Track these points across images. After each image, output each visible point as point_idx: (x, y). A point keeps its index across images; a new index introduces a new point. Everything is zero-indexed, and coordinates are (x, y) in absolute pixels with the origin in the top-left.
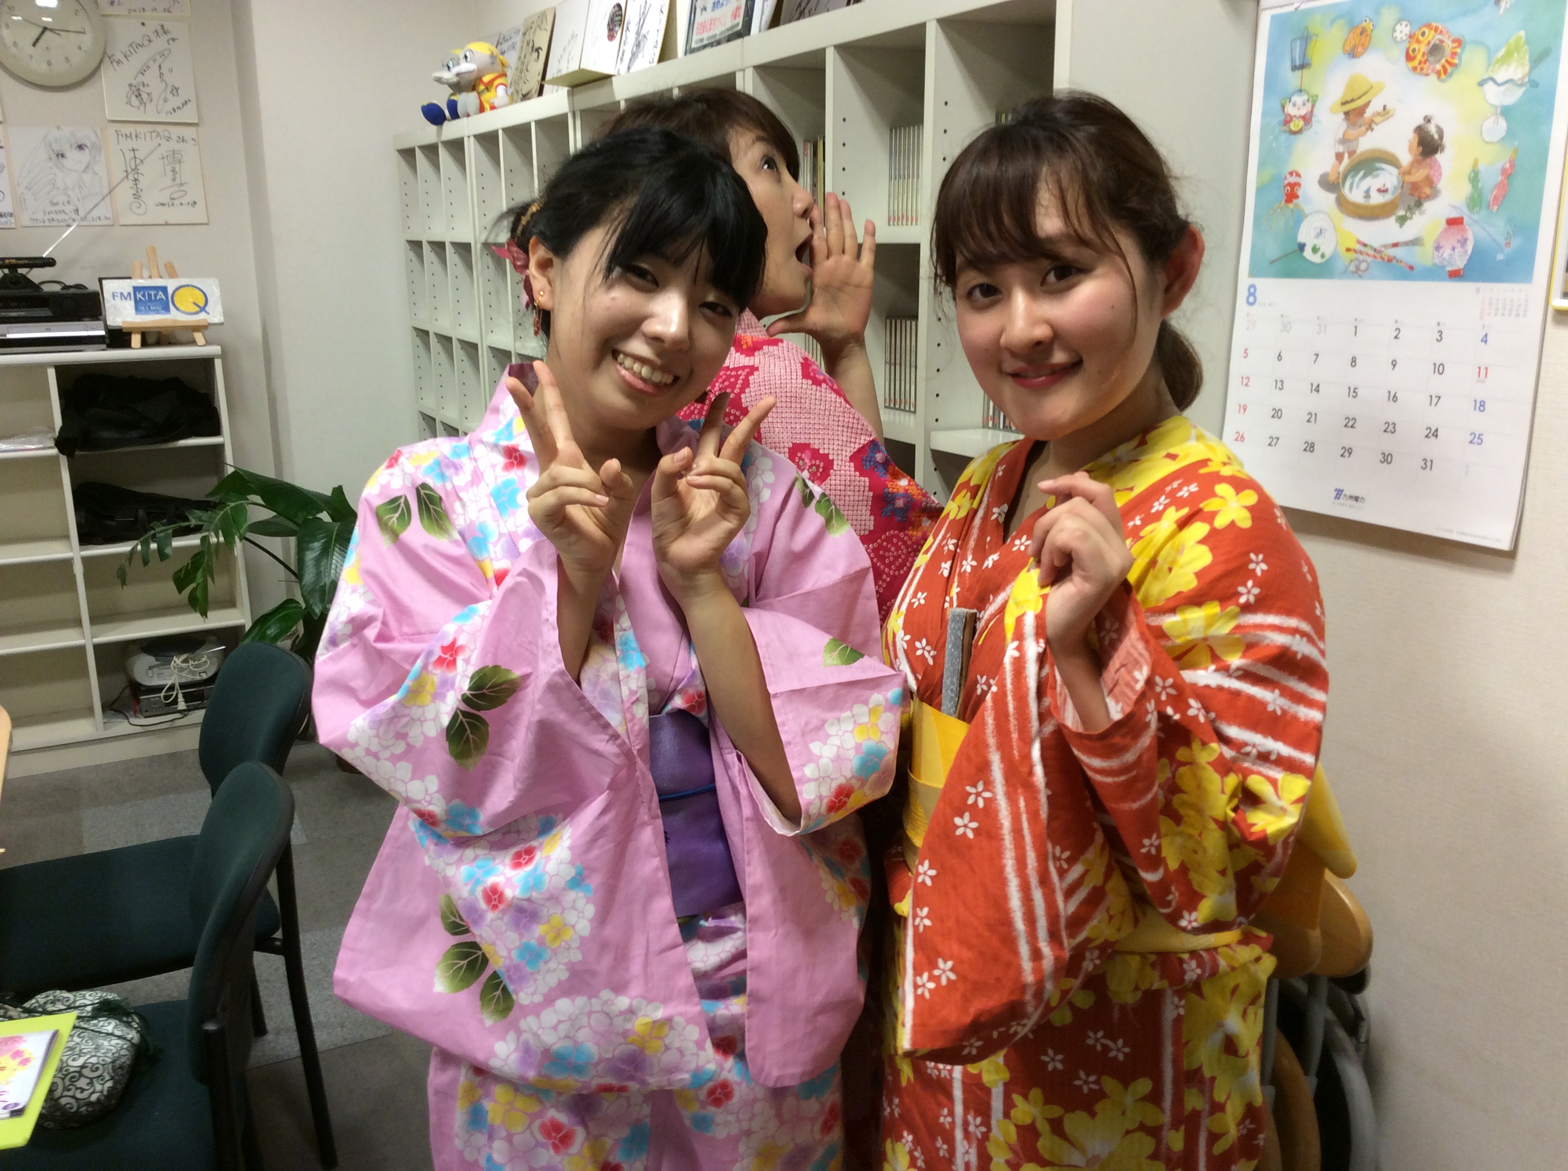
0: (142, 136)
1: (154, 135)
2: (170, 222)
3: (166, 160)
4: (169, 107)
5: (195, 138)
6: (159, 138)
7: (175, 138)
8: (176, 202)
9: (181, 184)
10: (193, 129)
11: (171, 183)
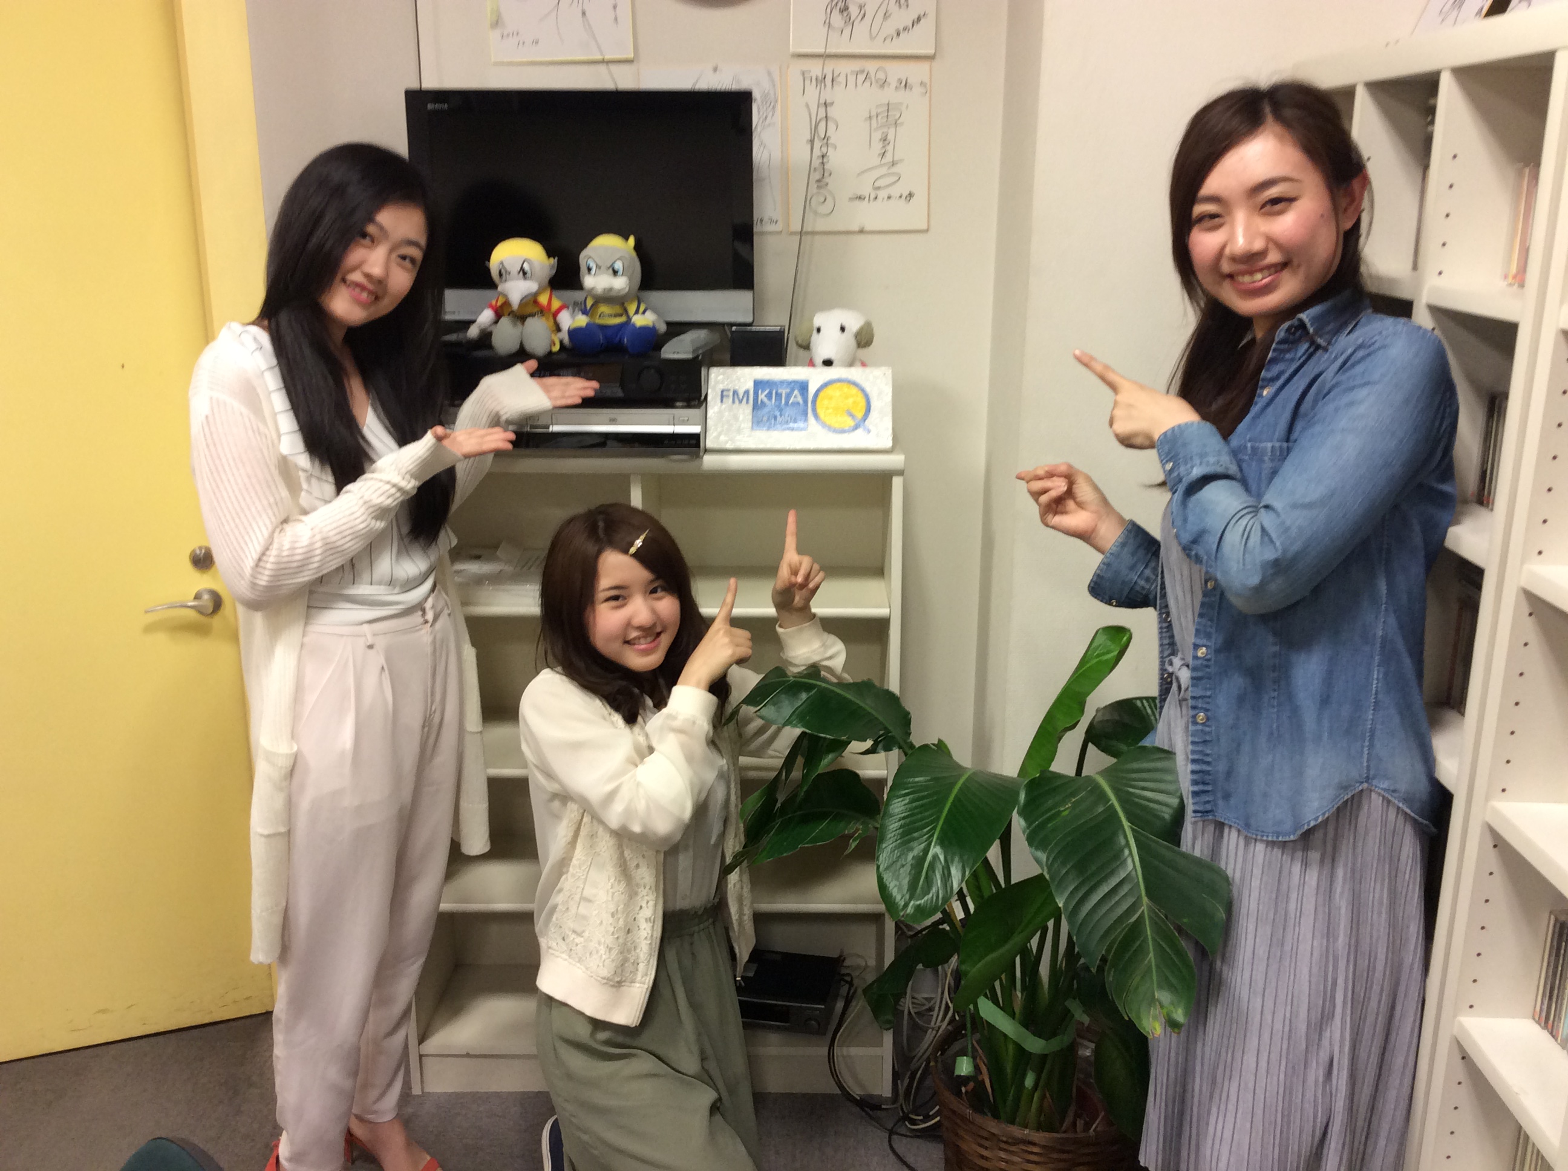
0: (842, 79)
1: (861, 77)
2: (868, 228)
3: (874, 121)
4: (890, 27)
5: (926, 80)
6: (867, 83)
7: (894, 84)
8: (883, 194)
9: (893, 164)
10: (923, 67)
11: (876, 161)
